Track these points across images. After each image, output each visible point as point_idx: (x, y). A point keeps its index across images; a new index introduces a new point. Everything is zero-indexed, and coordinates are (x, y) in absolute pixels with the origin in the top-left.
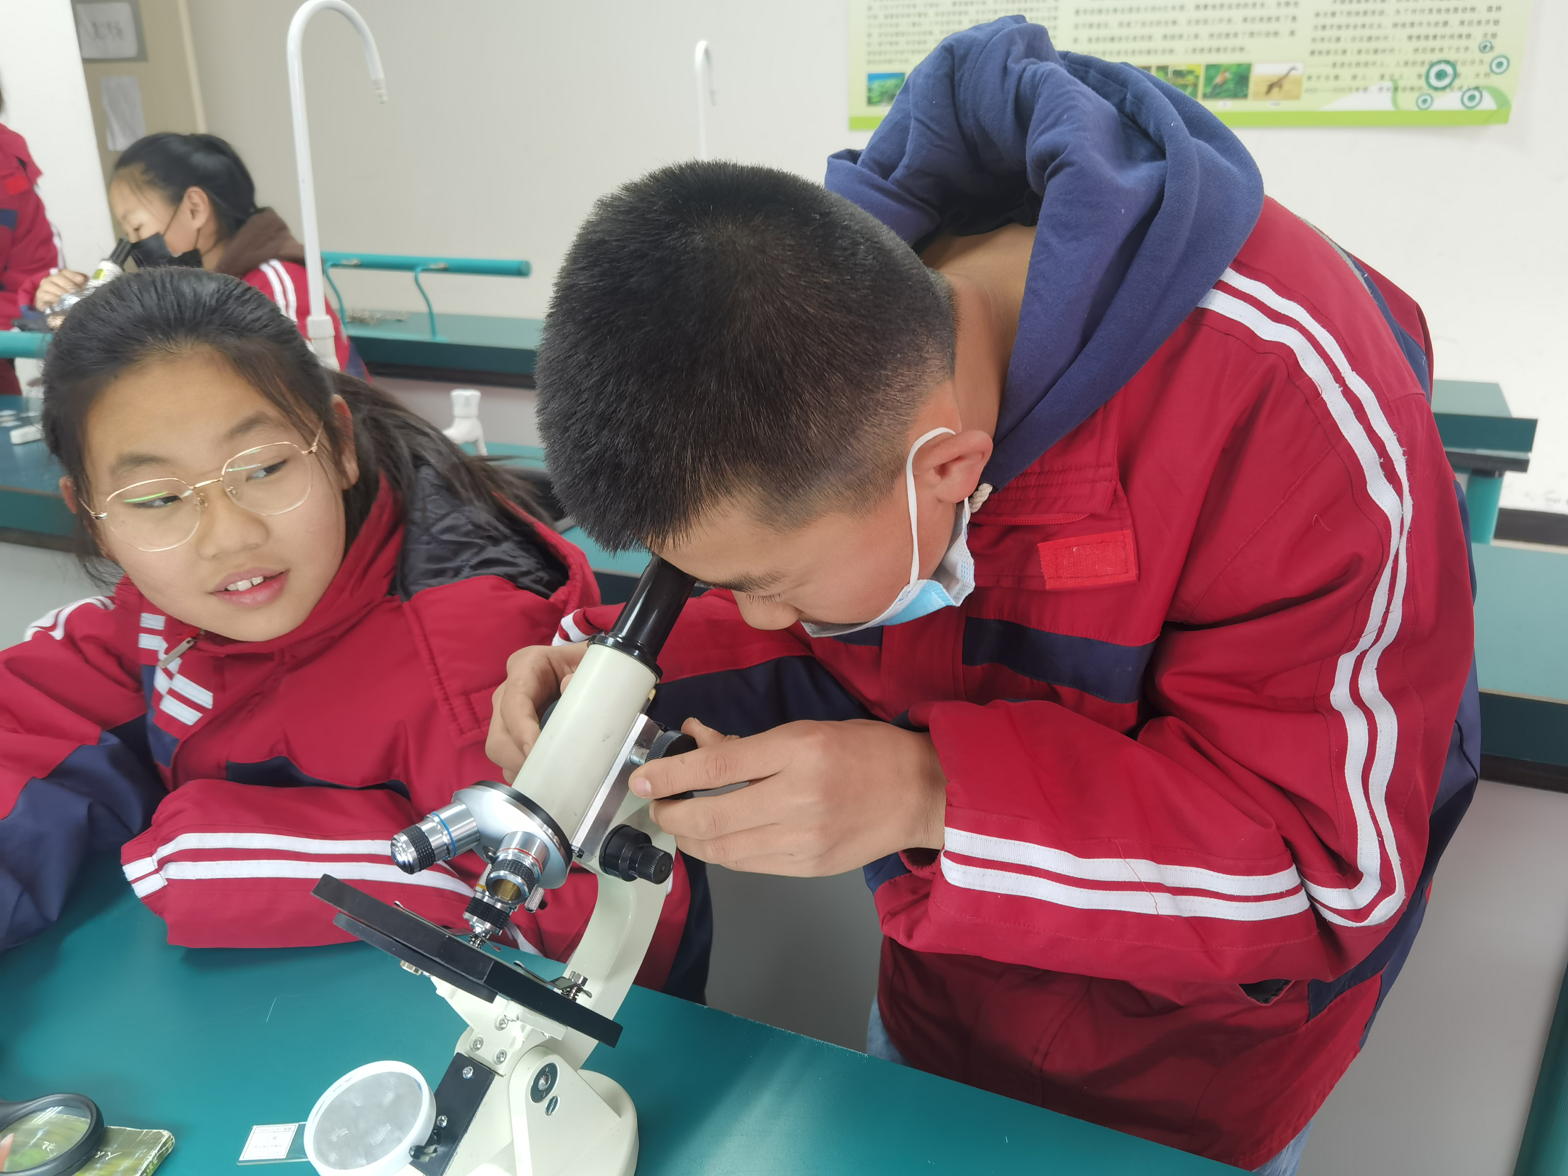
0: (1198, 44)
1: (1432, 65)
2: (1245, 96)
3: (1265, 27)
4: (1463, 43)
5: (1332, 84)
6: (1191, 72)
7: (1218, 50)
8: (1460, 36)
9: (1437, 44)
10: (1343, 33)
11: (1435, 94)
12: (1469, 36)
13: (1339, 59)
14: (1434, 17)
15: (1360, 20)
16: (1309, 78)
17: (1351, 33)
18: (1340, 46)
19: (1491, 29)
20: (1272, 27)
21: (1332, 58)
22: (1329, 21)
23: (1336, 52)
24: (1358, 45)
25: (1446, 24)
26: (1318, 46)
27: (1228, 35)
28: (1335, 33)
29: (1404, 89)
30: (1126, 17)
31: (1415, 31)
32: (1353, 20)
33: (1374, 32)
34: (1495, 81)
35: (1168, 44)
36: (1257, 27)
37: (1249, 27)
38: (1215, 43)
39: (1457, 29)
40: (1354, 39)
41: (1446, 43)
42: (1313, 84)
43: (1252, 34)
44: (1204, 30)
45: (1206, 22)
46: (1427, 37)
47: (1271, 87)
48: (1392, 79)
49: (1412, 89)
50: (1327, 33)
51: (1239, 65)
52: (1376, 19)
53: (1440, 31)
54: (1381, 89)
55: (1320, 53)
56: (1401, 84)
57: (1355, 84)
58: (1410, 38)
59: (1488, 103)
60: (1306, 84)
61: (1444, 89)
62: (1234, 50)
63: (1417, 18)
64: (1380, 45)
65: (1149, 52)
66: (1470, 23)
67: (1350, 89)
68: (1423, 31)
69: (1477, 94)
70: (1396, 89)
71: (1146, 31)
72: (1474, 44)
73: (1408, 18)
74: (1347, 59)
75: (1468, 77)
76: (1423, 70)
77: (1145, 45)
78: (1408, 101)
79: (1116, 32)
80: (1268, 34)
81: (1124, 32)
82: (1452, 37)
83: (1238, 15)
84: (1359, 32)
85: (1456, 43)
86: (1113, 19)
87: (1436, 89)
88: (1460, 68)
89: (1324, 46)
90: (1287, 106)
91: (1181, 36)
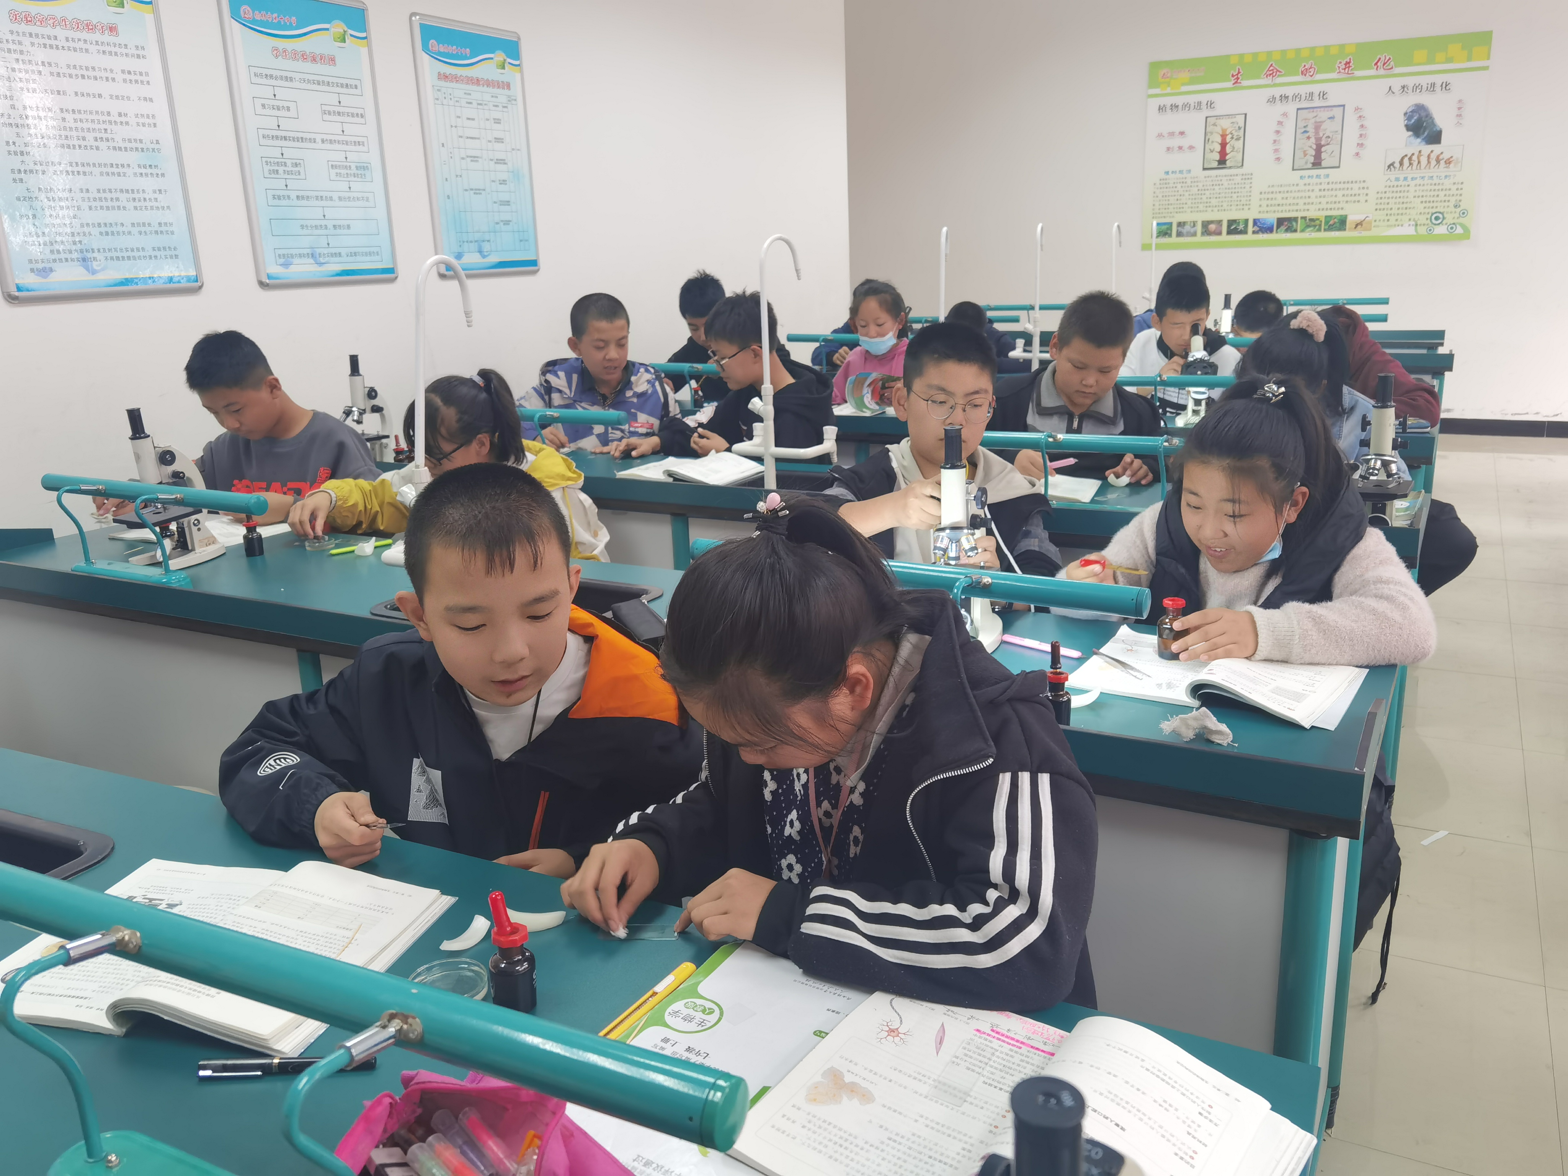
0: (1321, 207)
1: (1433, 214)
2: (1345, 230)
3: (1353, 198)
4: (1446, 204)
5: (1386, 223)
6: (1318, 219)
7: (1331, 209)
8: (1445, 201)
9: (1435, 204)
10: (1390, 200)
11: (1435, 227)
12: (1449, 201)
13: (1389, 212)
14: (1432, 193)
15: (1398, 195)
16: (1375, 221)
17: (1394, 200)
18: (1389, 206)
19: (1459, 198)
20: (1356, 198)
21: (1385, 212)
22: (1383, 195)
23: (1387, 209)
24: (1397, 206)
25: (1438, 196)
26: (1379, 207)
27: (1335, 202)
28: (1386, 201)
29: (1420, 225)
30: (1286, 195)
31: (1424, 199)
32: (1395, 195)
33: (1405, 200)
34: (1461, 220)
35: (1306, 207)
36: (1349, 199)
37: (1345, 199)
38: (1329, 206)
39: (1442, 198)
40: (1395, 203)
41: (1439, 204)
42: (1377, 223)
43: (1347, 202)
44: (1324, 200)
45: (1324, 197)
46: (1429, 202)
47: (1357, 225)
48: (1414, 220)
49: (1424, 225)
50: (1383, 201)
51: (1341, 216)
52: (1406, 194)
53: (1435, 199)
54: (1409, 225)
55: (1380, 210)
56: (1419, 223)
57: (1397, 223)
58: (1422, 202)
59: (1459, 230)
60: (1374, 224)
61: (1439, 224)
62: (1338, 209)
63: (1424, 194)
64: (1408, 205)
65: (1297, 210)
66: (1449, 195)
67: (1395, 225)
68: (1428, 199)
69: (1454, 226)
70: (1416, 225)
71: (1295, 201)
72: (1451, 204)
73: (1421, 194)
74: (1392, 212)
75: (1449, 219)
76: (1429, 217)
77: (1295, 208)
78: (1422, 230)
79: (1281, 202)
80: (1354, 202)
81: (1284, 202)
82: (1441, 201)
83: (1340, 193)
84: (1398, 200)
85: (1443, 204)
86: (1279, 196)
87: (1435, 224)
88: (1445, 215)
89: (1382, 207)
90: (1365, 234)
91: (1312, 203)
